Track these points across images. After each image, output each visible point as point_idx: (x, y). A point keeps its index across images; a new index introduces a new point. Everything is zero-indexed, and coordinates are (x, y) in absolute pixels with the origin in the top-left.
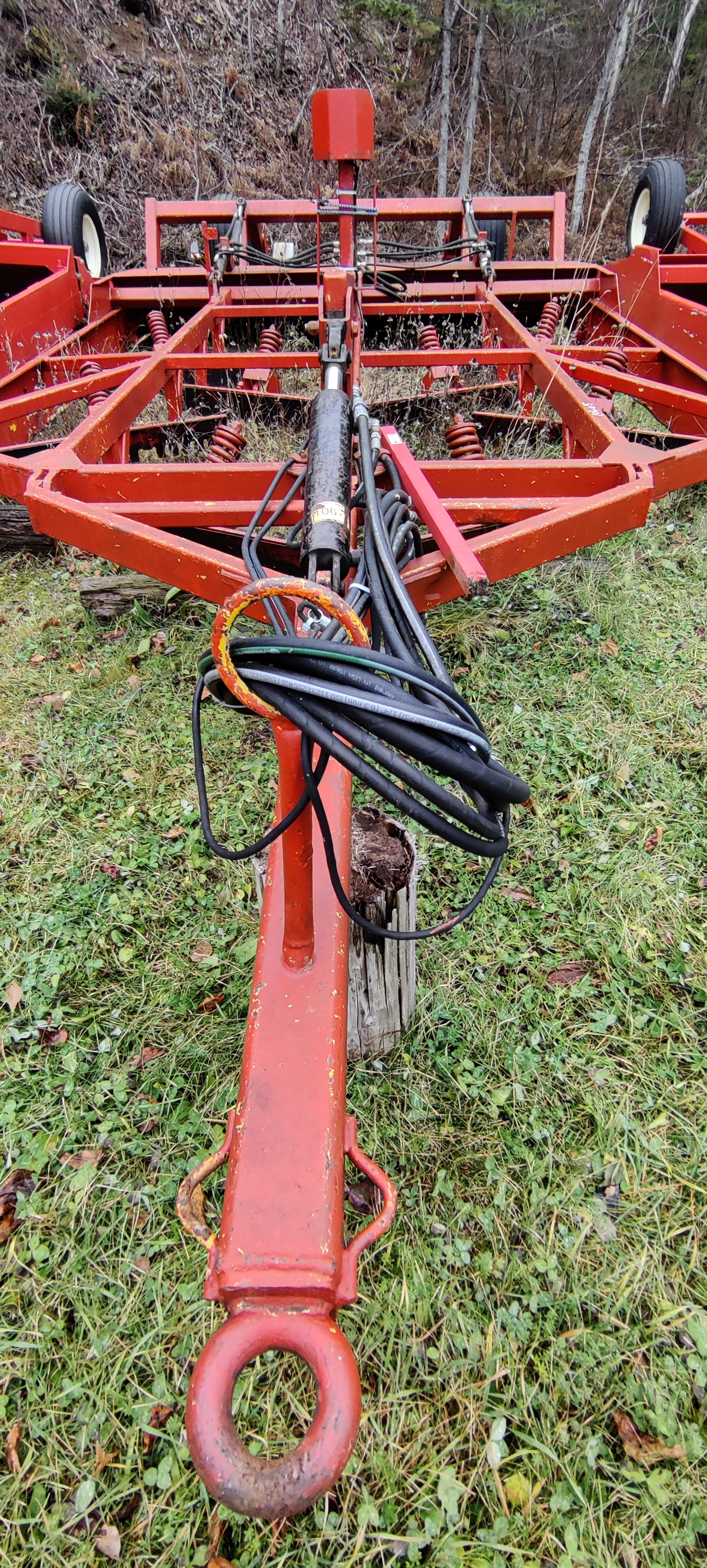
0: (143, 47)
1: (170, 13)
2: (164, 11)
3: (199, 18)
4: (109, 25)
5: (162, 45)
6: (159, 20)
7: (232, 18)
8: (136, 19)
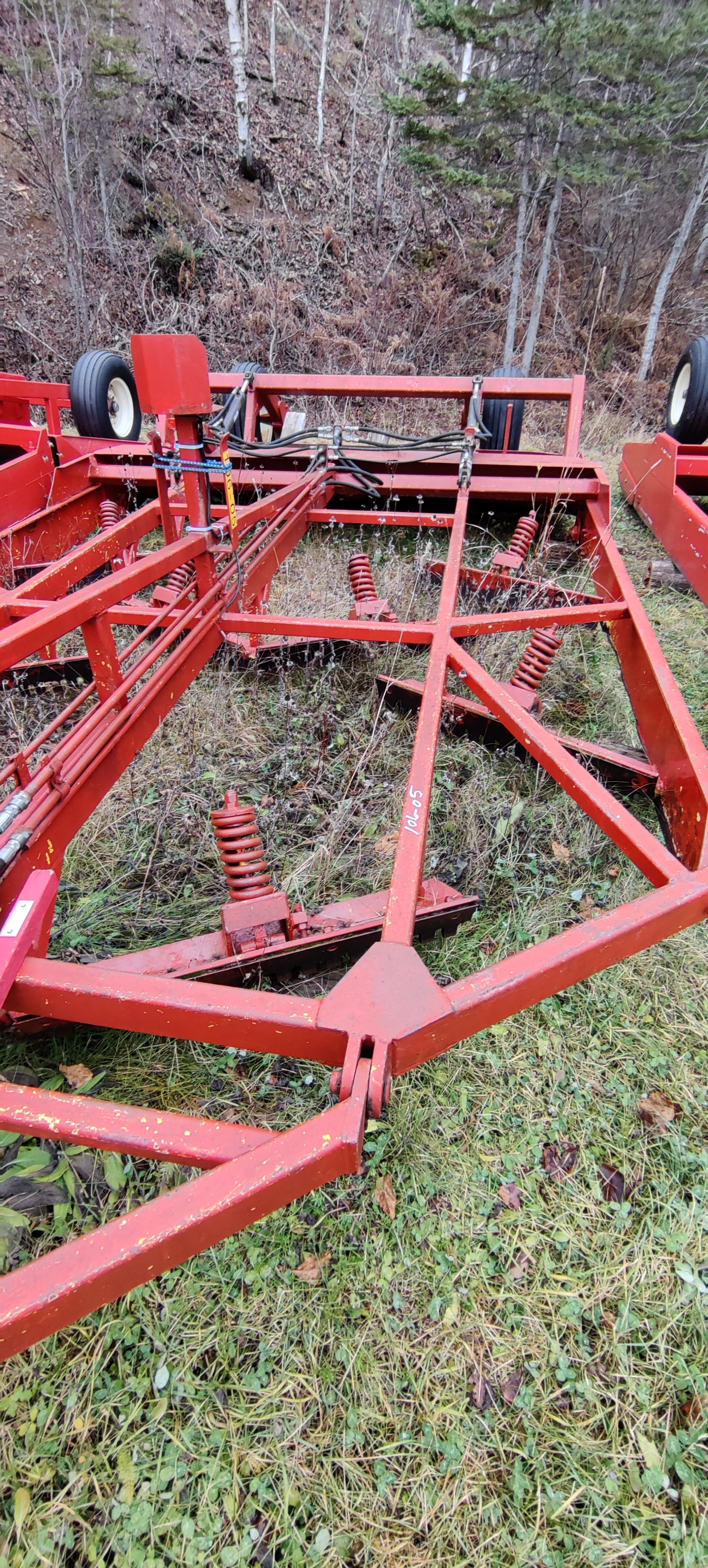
0: (253, 209)
1: (283, 179)
2: (277, 178)
3: (308, 183)
4: (226, 190)
5: (271, 207)
6: (272, 186)
7: (338, 182)
8: (252, 185)
